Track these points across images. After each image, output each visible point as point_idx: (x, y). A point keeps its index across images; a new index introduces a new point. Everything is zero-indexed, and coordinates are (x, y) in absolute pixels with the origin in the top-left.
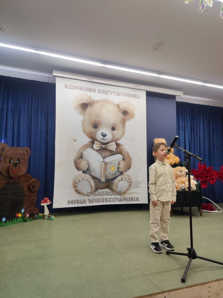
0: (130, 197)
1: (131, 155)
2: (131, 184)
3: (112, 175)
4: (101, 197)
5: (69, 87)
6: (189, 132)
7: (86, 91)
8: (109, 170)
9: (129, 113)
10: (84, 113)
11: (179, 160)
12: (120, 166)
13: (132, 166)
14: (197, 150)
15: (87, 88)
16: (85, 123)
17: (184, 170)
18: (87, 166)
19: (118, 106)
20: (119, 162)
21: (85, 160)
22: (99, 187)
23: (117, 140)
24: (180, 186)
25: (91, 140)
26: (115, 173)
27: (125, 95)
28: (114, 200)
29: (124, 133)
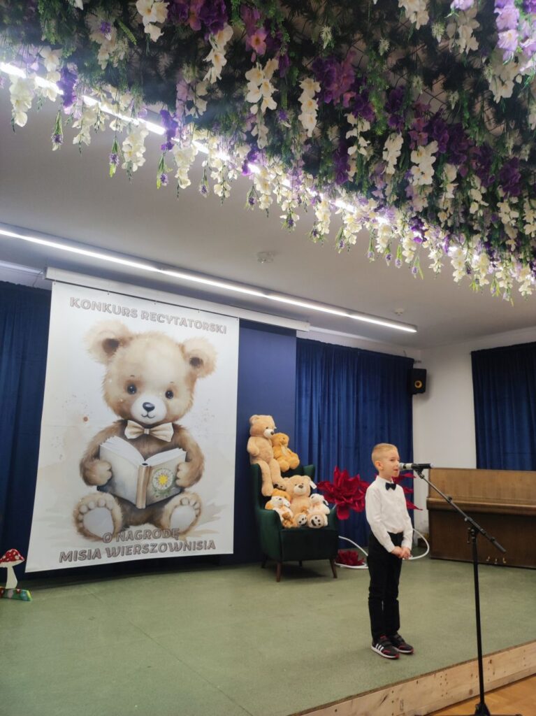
0: (197, 540)
1: (204, 451)
2: (200, 513)
3: (162, 493)
4: (135, 542)
5: (79, 303)
6: (319, 400)
7: (116, 313)
8: (154, 482)
9: (205, 362)
10: (109, 360)
11: (298, 461)
12: (180, 475)
13: (204, 474)
14: (334, 437)
15: (120, 308)
16: (111, 381)
17: (307, 482)
18: (108, 475)
19: (182, 348)
20: (178, 466)
21: (105, 461)
22: (132, 520)
23: (176, 418)
24: (299, 517)
25: (120, 418)
26: (168, 490)
27: (198, 325)
28: (163, 548)
29: (191, 404)
